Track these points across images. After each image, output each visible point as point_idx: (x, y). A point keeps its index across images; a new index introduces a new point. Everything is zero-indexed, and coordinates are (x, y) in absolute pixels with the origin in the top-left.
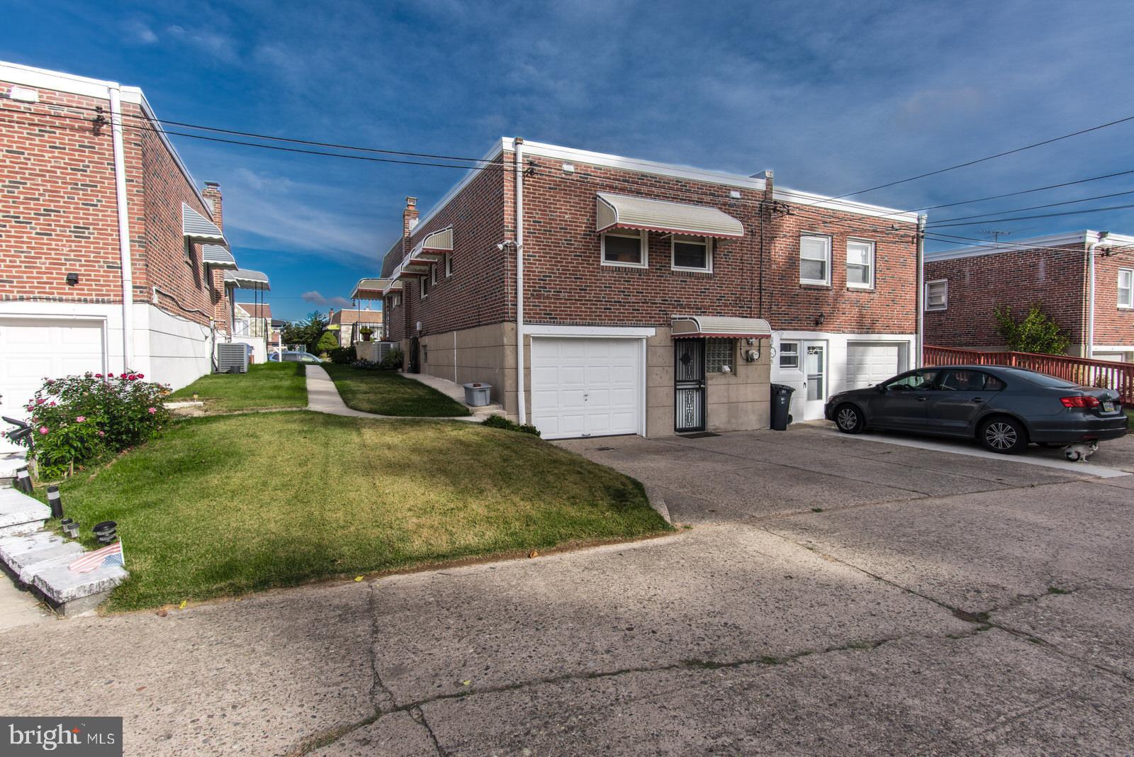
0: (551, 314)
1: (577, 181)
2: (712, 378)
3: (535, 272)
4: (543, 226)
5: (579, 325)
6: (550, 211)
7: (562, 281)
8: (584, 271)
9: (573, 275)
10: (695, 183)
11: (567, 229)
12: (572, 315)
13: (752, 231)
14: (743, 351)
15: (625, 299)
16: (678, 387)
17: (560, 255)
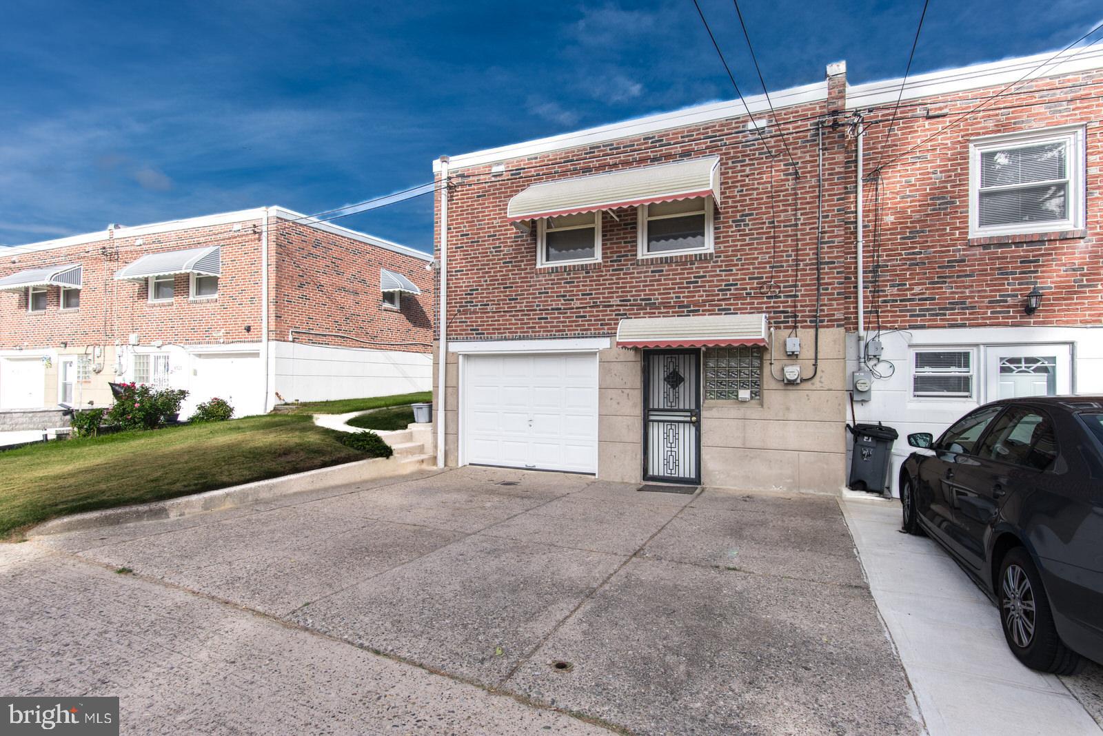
0: (478, 330)
1: (508, 180)
2: (710, 408)
3: (462, 287)
4: (470, 239)
5: (509, 339)
6: (478, 221)
7: (490, 293)
8: (514, 279)
9: (502, 284)
10: (676, 132)
11: (495, 235)
12: (500, 329)
13: (796, 173)
14: (775, 368)
15: (566, 304)
16: (652, 418)
17: (488, 265)
